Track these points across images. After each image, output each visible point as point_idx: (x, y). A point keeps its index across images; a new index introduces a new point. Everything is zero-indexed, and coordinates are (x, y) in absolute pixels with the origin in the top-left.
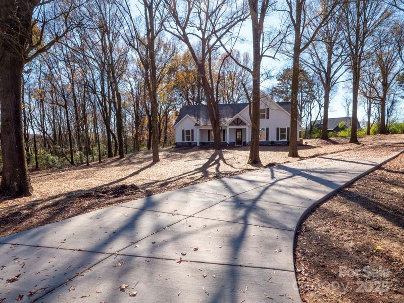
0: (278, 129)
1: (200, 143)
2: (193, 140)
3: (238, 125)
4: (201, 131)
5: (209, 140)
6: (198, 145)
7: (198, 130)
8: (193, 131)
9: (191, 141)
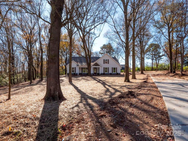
0: (112, 68)
1: (79, 73)
2: (75, 72)
3: (96, 66)
4: (79, 68)
5: (82, 72)
6: (78, 74)
7: (78, 68)
8: (75, 68)
9: (74, 73)
